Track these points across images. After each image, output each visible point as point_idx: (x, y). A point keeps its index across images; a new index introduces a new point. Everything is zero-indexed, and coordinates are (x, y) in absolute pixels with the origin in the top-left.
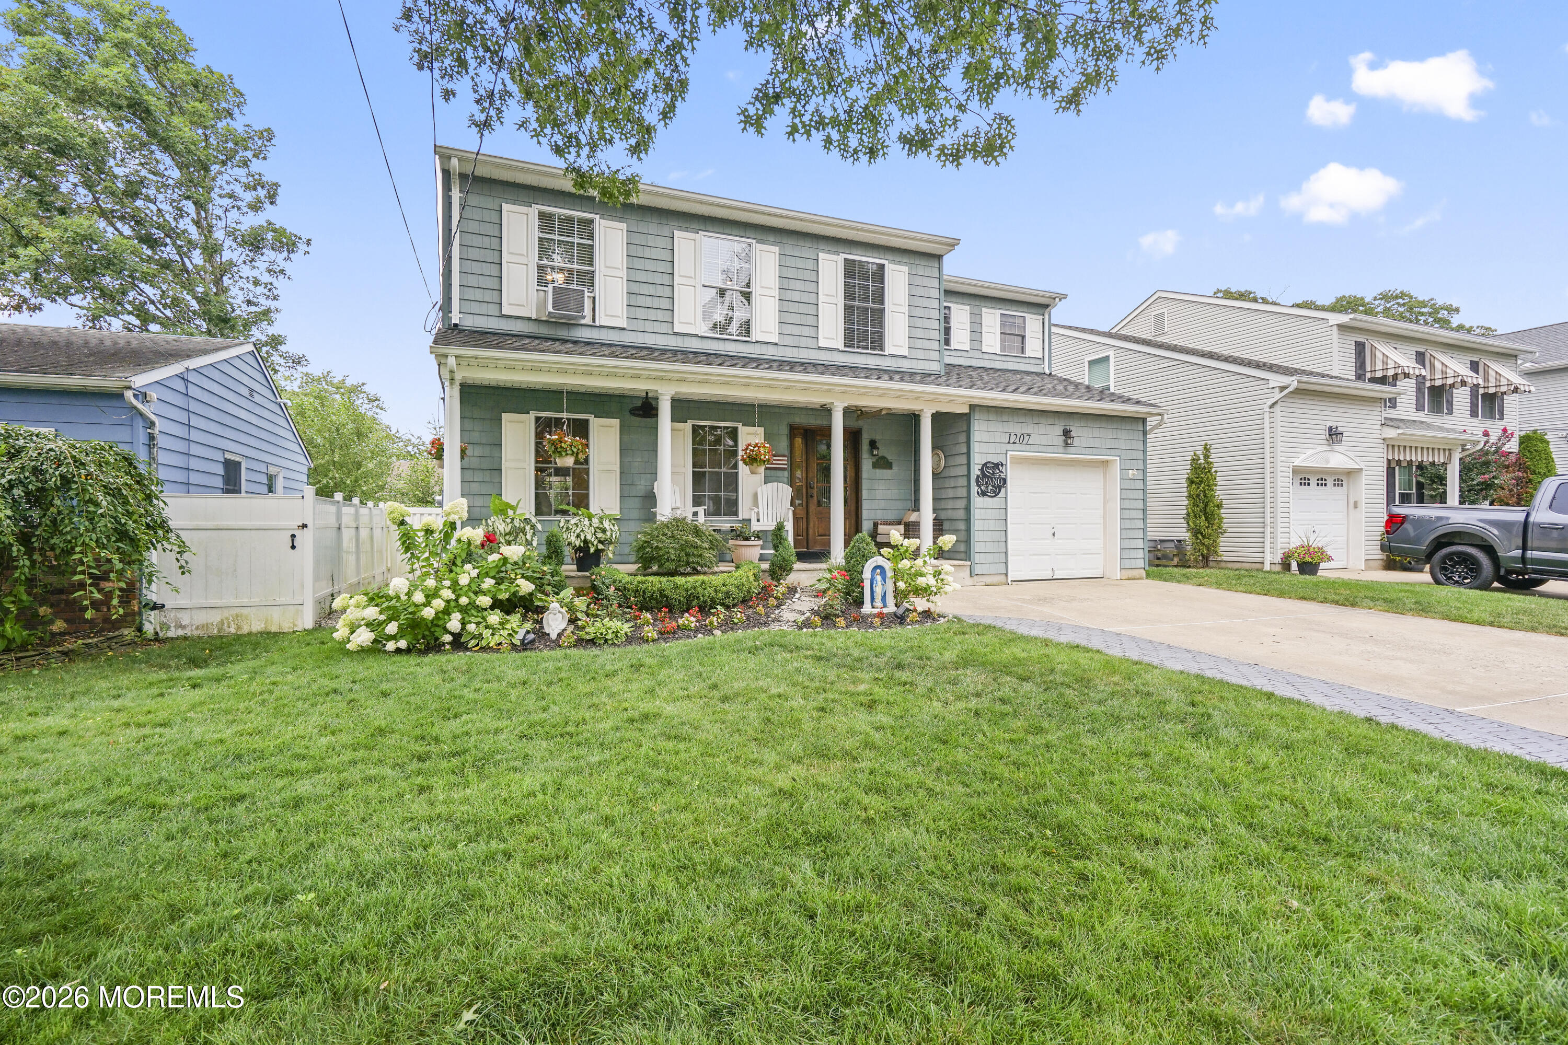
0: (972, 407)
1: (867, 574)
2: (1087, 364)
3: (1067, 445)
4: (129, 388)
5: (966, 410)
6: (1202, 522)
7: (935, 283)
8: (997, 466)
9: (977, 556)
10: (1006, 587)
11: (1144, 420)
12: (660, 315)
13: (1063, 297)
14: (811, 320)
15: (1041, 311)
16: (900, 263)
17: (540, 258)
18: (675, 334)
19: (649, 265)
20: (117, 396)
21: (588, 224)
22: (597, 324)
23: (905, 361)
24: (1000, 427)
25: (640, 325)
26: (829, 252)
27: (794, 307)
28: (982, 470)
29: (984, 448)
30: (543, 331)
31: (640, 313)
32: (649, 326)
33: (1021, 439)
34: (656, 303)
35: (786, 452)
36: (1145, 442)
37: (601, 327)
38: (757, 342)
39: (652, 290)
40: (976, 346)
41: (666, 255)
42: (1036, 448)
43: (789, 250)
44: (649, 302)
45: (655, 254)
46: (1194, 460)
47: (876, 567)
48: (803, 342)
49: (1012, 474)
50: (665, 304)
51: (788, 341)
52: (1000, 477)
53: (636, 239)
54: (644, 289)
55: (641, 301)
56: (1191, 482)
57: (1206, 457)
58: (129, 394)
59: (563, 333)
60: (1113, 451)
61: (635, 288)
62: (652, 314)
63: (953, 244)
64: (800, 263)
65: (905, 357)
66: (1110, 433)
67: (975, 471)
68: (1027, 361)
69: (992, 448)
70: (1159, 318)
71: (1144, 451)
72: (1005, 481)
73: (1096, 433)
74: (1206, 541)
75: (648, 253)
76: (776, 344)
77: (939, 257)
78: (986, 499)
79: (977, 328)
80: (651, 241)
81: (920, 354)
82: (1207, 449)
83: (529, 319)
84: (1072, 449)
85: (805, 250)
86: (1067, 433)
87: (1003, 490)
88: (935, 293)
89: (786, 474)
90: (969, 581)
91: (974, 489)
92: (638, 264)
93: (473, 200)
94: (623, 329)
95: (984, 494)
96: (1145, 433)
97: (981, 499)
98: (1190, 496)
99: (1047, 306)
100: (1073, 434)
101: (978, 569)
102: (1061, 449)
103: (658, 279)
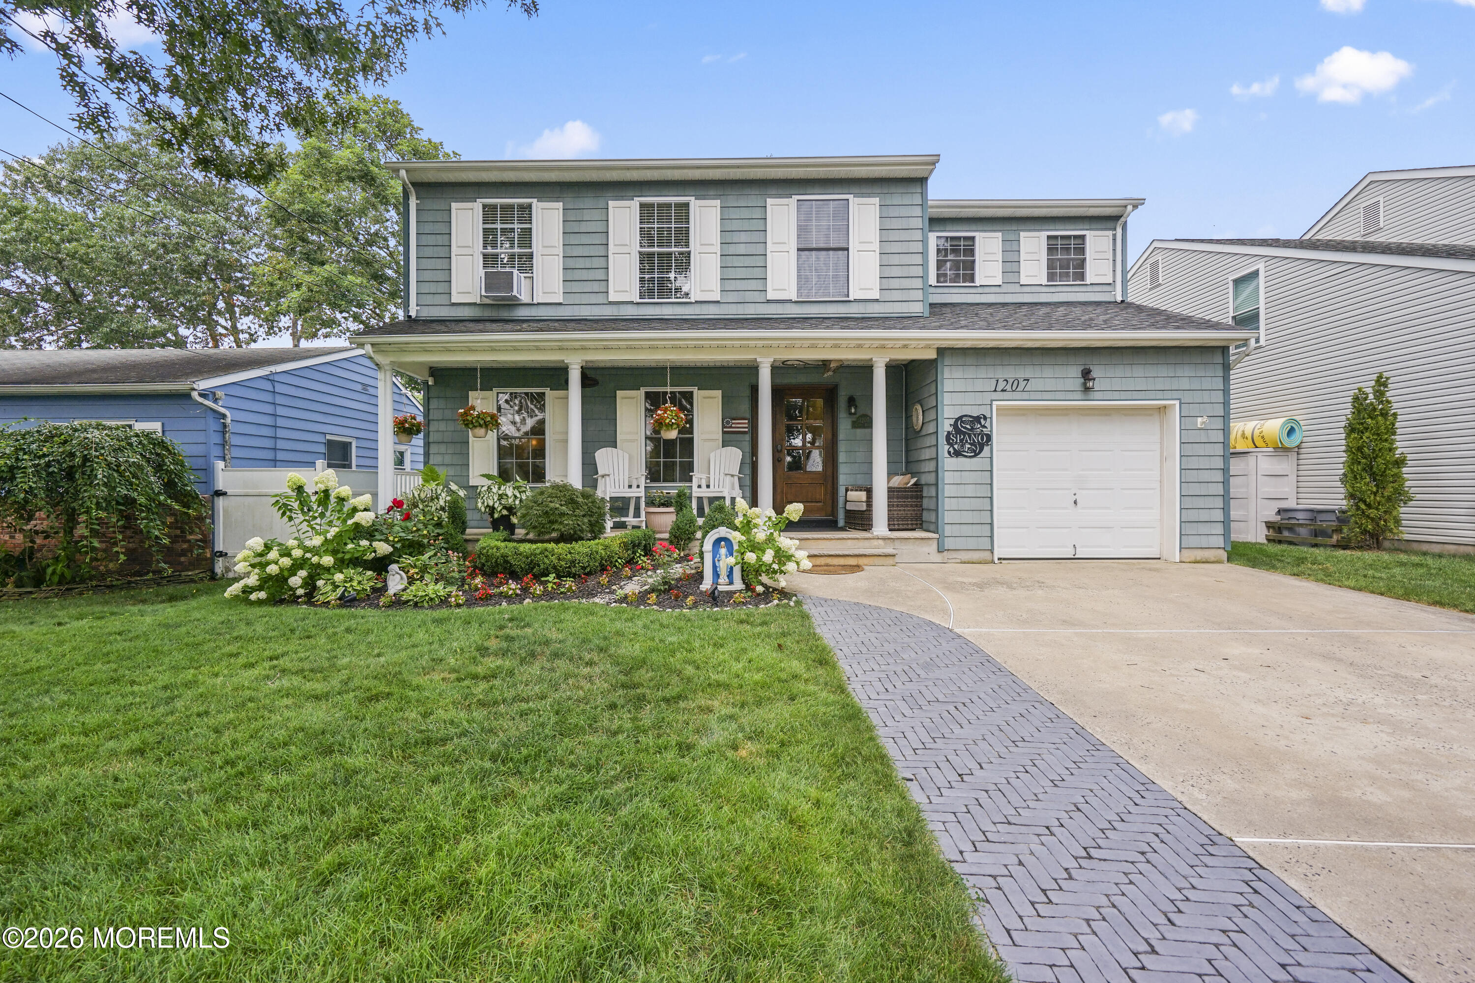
0: (941, 351)
1: (708, 546)
2: (1231, 284)
3: (1087, 389)
4: (194, 389)
5: (932, 355)
6: (1366, 485)
7: (918, 211)
8: (977, 419)
9: (947, 527)
10: (991, 566)
11: (1224, 350)
12: (596, 287)
13: (1137, 203)
14: (758, 273)
15: (1110, 224)
16: (869, 195)
17: (485, 247)
18: (611, 303)
19: (585, 239)
20: (185, 396)
21: (527, 209)
22: (535, 302)
23: (876, 305)
24: (982, 372)
25: (576, 299)
26: (780, 196)
27: (737, 261)
28: (955, 426)
29: (958, 398)
30: (487, 313)
31: (576, 287)
32: (586, 299)
33: (1014, 386)
34: (592, 275)
35: (748, 415)
36: (1226, 379)
37: (539, 304)
38: (696, 302)
39: (587, 263)
40: (1012, 278)
41: (599, 228)
42: (1039, 396)
43: (732, 201)
44: (584, 275)
45: (592, 227)
46: (1358, 400)
47: (718, 541)
48: (750, 297)
49: (998, 429)
50: (600, 275)
51: (732, 297)
52: (982, 434)
53: (572, 216)
54: (580, 263)
55: (579, 275)
56: (1351, 429)
57: (1379, 394)
58: (195, 395)
59: (505, 314)
60: (1168, 394)
61: (571, 263)
62: (588, 287)
63: (933, 161)
64: (745, 213)
65: (877, 300)
66: (1163, 371)
67: (946, 426)
68: (1090, 289)
69: (970, 399)
70: (1372, 211)
71: (1226, 391)
72: (989, 438)
73: (1138, 371)
74: (1373, 513)
75: (584, 227)
76: (718, 302)
77: (922, 181)
78: (961, 459)
79: (1012, 257)
80: (587, 214)
81: (897, 296)
82: (1381, 383)
83: (475, 304)
84: (1092, 395)
85: (752, 199)
86: (1086, 374)
87: (986, 449)
88: (918, 223)
89: (747, 437)
90: (938, 558)
91: (944, 448)
92: (574, 239)
93: (429, 204)
94: (560, 304)
95: (957, 454)
96: (1227, 368)
97: (954, 460)
98: (1349, 450)
99: (1117, 218)
100: (1094, 374)
101: (949, 543)
102: (1079, 395)
103: (593, 251)
